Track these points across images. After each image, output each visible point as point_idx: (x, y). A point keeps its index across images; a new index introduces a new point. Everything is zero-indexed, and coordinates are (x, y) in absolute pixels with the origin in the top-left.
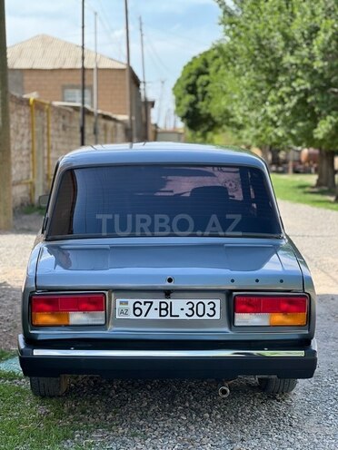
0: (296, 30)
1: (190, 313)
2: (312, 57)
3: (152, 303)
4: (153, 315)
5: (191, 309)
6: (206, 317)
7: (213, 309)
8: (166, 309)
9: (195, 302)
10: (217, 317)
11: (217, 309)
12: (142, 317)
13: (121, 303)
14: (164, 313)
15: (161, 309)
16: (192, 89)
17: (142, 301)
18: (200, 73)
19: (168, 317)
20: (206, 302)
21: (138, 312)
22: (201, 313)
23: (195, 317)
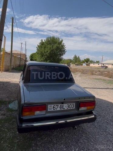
0: (45, 51)
1: (68, 107)
2: (47, 54)
3: (58, 106)
4: (59, 109)
5: (68, 106)
6: (72, 108)
7: (73, 106)
8: (62, 107)
9: (69, 104)
10: (74, 108)
11: (74, 106)
12: (55, 110)
13: (50, 106)
14: (61, 108)
15: (60, 107)
16: (31, 57)
17: (56, 105)
18: (32, 55)
19: (62, 109)
20: (72, 104)
21: (54, 108)
22: (70, 107)
23: (69, 109)
